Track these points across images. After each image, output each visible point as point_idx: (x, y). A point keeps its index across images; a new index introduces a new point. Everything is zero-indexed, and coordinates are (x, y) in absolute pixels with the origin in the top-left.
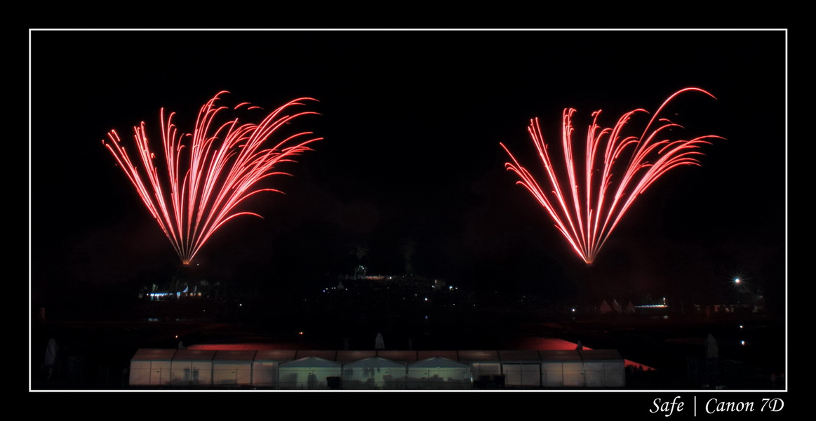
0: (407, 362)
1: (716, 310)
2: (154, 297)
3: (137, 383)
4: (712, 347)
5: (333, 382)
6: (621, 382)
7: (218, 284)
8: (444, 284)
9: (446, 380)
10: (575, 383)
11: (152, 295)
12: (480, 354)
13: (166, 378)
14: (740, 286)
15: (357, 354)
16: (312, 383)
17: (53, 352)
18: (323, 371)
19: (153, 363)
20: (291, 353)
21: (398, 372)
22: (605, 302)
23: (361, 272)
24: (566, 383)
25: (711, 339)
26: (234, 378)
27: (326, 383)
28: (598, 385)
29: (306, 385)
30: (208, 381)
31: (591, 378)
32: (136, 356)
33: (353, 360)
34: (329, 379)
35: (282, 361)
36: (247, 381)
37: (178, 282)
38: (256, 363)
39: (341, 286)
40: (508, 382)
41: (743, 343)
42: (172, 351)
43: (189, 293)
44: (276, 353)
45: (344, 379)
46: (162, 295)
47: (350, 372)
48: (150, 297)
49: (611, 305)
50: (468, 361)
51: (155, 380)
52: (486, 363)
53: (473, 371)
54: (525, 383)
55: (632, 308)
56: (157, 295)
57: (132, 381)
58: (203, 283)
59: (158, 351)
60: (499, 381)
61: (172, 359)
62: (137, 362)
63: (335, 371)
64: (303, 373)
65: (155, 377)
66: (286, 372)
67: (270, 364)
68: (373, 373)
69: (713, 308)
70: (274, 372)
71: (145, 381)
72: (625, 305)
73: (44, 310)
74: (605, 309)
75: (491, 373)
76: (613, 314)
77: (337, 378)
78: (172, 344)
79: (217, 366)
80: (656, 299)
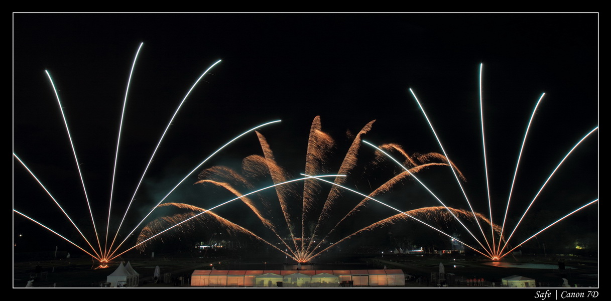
0: (311, 275)
1: (444, 252)
2: (202, 248)
3: (194, 285)
4: (442, 269)
5: (279, 284)
6: (403, 283)
7: (230, 242)
8: (327, 241)
9: (328, 283)
10: (383, 284)
11: (201, 247)
12: (343, 272)
13: (207, 283)
14: (454, 242)
15: (290, 272)
16: (270, 284)
17: (158, 272)
18: (275, 280)
19: (201, 276)
20: (261, 271)
21: (307, 279)
22: (396, 249)
23: (291, 237)
24: (379, 284)
25: (441, 265)
26: (236, 283)
27: (276, 284)
28: (393, 284)
29: (267, 285)
30: (225, 284)
31: (390, 282)
32: (193, 274)
33: (288, 275)
34: (277, 282)
35: (257, 275)
36: (242, 284)
37: (212, 241)
38: (246, 276)
39: (283, 243)
40: (355, 284)
41: (455, 266)
42: (209, 271)
43: (217, 246)
44: (255, 272)
45: (284, 282)
46: (205, 247)
47: (287, 280)
48: (200, 248)
49: (399, 250)
50: (337, 275)
51: (202, 284)
52: (345, 275)
53: (340, 279)
54: (362, 284)
55: (408, 252)
56: (203, 247)
57: (192, 284)
58: (223, 241)
59: (204, 271)
60: (351, 283)
61: (209, 275)
62: (194, 276)
63: (280, 280)
64: (266, 281)
66: (259, 280)
67: (252, 276)
68: (297, 280)
69: (442, 252)
70: (254, 280)
71: (198, 284)
72: (405, 251)
73: (153, 254)
74: (396, 252)
75: (347, 280)
76: (399, 254)
77: (281, 282)
78: (210, 268)
79: (229, 277)
80: (418, 248)
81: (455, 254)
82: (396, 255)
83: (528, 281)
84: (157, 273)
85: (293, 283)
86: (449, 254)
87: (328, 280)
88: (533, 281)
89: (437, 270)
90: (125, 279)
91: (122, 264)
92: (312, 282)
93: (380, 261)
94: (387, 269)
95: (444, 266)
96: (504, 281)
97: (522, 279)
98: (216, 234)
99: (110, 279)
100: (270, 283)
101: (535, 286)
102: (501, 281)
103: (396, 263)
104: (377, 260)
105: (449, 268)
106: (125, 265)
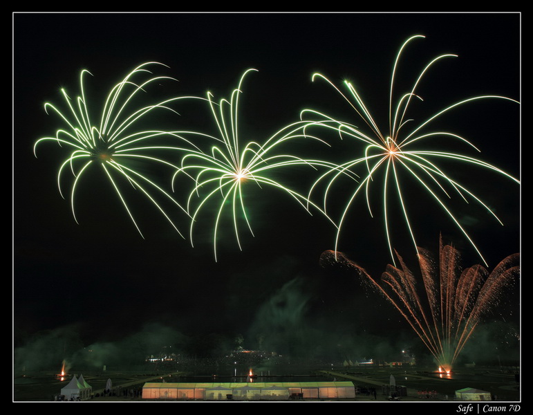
1: (394, 364)
2: (152, 361)
3: (145, 397)
5: (229, 397)
6: (353, 395)
7: (179, 355)
8: (276, 354)
9: (277, 396)
10: (334, 397)
12: (292, 384)
13: (158, 396)
14: (405, 353)
18: (224, 392)
19: (152, 389)
20: (211, 384)
21: (257, 392)
22: (346, 361)
23: (240, 349)
24: (330, 397)
25: (392, 377)
26: (187, 396)
27: (226, 398)
28: (344, 397)
30: (176, 397)
31: (341, 395)
32: (144, 386)
34: (227, 396)
35: (207, 388)
36: (192, 397)
37: (162, 354)
38: (196, 389)
39: (232, 355)
40: (305, 396)
42: (161, 384)
43: (167, 359)
44: (205, 384)
45: (234, 395)
46: (156, 360)
47: (237, 392)
48: (150, 361)
49: (348, 362)
50: (287, 388)
52: (294, 386)
53: (289, 391)
54: (311, 397)
55: (357, 364)
56: (154, 360)
57: (143, 397)
58: (173, 354)
59: (154, 384)
60: (300, 396)
61: (160, 388)
62: (145, 389)
63: (230, 392)
65: (153, 396)
66: (208, 392)
67: (202, 389)
68: (246, 393)
70: (204, 392)
71: (148, 397)
72: (354, 362)
73: (105, 367)
74: (346, 364)
75: (297, 392)
76: (349, 367)
77: (231, 395)
78: (160, 381)
79: (179, 390)
80: (368, 360)
81: (406, 366)
82: (346, 367)
83: (483, 394)
84: (109, 385)
85: (243, 396)
86: (400, 366)
87: (277, 393)
88: (489, 394)
89: (388, 382)
90: (78, 392)
91: (75, 377)
92: (262, 394)
93: (330, 372)
94: (337, 381)
95: (395, 378)
96: (458, 394)
97: (476, 392)
98: (165, 347)
99: (64, 392)
100: (220, 395)
101: (490, 399)
102: (454, 394)
103: (346, 376)
104: (326, 372)
105: (399, 380)
106: (78, 378)
